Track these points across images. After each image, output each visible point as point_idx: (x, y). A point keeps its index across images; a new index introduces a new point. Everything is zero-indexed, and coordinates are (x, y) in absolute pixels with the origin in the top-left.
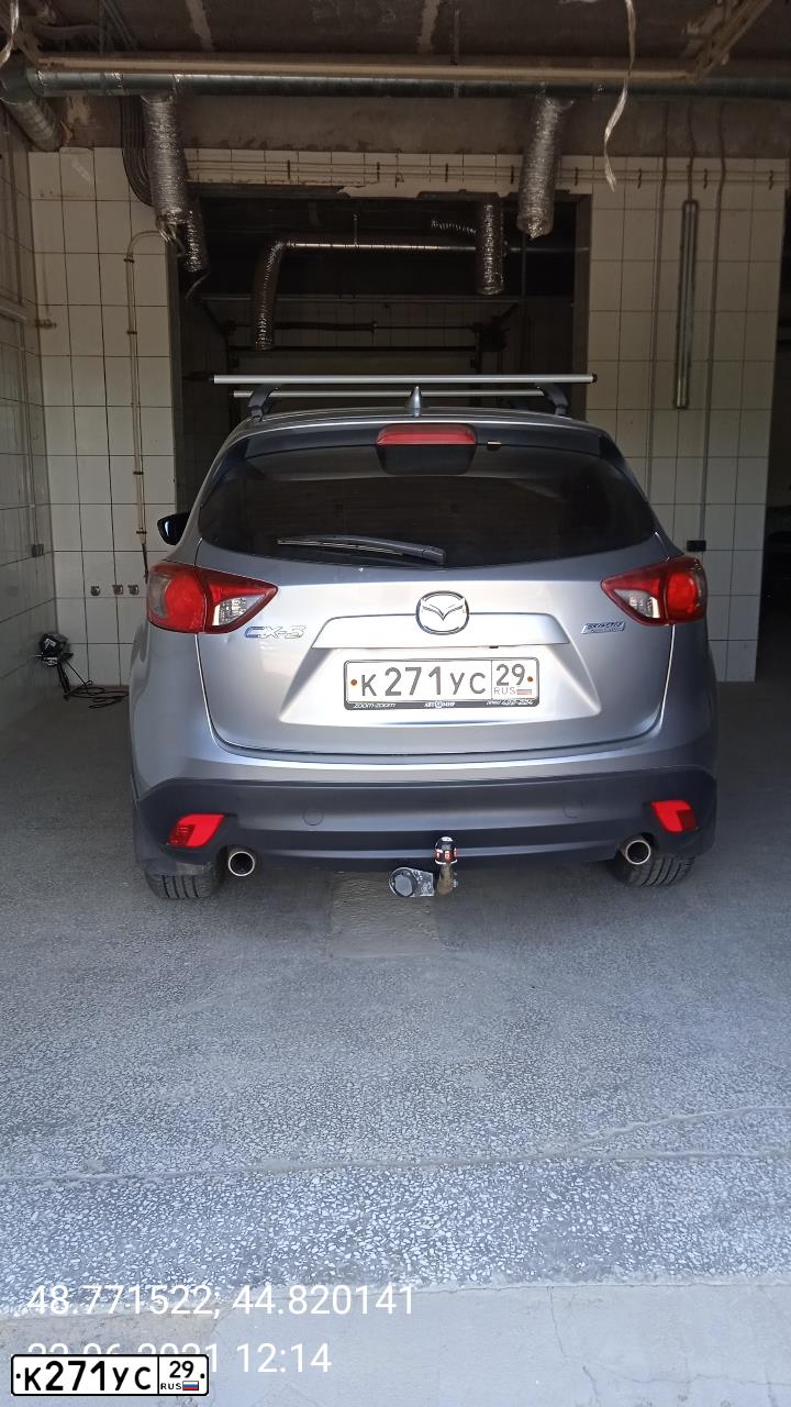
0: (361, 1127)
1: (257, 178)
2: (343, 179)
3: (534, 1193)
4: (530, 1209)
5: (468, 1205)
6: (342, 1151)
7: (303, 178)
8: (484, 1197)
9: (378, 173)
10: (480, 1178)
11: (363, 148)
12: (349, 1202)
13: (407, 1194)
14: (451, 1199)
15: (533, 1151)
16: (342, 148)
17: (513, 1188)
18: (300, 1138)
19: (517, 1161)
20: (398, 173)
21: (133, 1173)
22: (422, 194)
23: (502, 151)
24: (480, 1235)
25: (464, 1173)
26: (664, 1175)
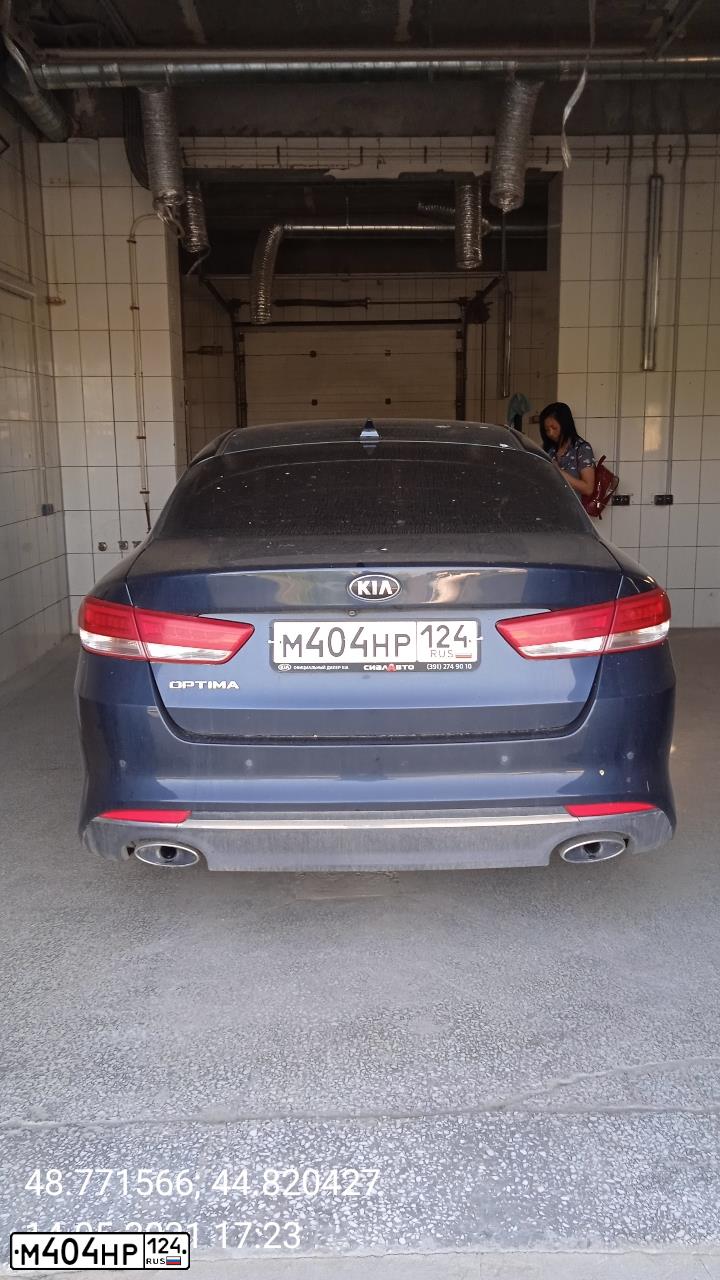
0: (304, 1075)
1: (249, 163)
2: (329, 162)
3: (471, 1148)
4: (465, 1166)
5: (404, 1161)
6: (284, 1100)
7: (291, 163)
8: (420, 1153)
9: (361, 156)
10: (418, 1133)
11: (347, 133)
12: (284, 1156)
13: (343, 1148)
14: (387, 1155)
15: (473, 1104)
16: (328, 134)
17: (449, 1144)
18: (243, 1086)
19: (456, 1114)
20: (381, 156)
21: (74, 1121)
22: (402, 175)
23: (478, 133)
24: (413, 1194)
25: (402, 1127)
26: (605, 1131)
